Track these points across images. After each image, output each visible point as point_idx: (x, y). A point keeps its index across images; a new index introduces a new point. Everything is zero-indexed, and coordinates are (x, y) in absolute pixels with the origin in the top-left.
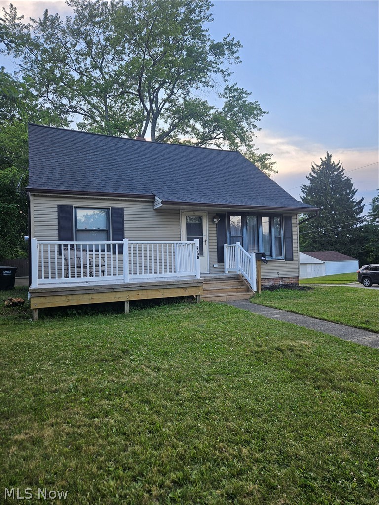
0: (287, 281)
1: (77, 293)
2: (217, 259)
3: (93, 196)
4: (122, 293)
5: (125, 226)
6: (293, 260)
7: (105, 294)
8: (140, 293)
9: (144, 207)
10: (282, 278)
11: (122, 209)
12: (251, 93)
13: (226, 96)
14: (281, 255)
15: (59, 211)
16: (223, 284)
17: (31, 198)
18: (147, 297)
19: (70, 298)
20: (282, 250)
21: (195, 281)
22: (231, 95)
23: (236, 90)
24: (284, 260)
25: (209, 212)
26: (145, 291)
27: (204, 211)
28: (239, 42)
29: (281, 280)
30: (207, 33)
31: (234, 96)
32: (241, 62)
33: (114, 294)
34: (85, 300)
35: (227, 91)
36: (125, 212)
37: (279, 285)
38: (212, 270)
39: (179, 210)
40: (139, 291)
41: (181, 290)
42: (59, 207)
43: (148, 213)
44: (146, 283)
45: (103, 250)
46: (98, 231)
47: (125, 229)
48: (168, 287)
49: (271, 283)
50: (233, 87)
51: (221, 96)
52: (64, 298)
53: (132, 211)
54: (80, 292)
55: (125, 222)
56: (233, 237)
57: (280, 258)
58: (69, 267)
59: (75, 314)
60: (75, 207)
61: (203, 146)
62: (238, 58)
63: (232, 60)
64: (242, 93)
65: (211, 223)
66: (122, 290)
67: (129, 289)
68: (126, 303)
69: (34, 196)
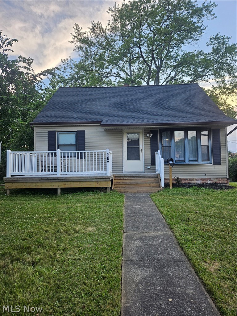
0: (215, 181)
1: (28, 181)
2: (150, 162)
3: (61, 124)
4: (55, 183)
5: (86, 141)
6: (220, 164)
7: (44, 183)
8: (66, 183)
9: (96, 129)
10: (210, 178)
11: (84, 131)
12: (231, 37)
13: (213, 44)
14: (208, 160)
15: (48, 135)
16: (142, 180)
17: (35, 128)
18: (71, 186)
19: (25, 184)
20: (210, 156)
21: (103, 178)
22: (216, 42)
23: (219, 38)
24: (212, 164)
25: (145, 129)
26: (70, 182)
27: (141, 129)
28: (214, 3)
29: (209, 180)
30: (195, 4)
31: (219, 43)
32: (216, 17)
33: (50, 183)
34: (33, 186)
35: (213, 40)
36: (86, 133)
37: (207, 184)
38: (146, 171)
39: (122, 130)
40: (66, 182)
41: (95, 183)
42: (49, 132)
43: (100, 133)
44: (69, 177)
45: (71, 157)
46: (71, 145)
47: (86, 143)
48: (84, 180)
49: (199, 182)
50: (217, 36)
51: (208, 45)
52: (22, 184)
53: (90, 132)
54: (30, 181)
55: (86, 139)
56: (164, 147)
57: (208, 162)
58: (47, 166)
59: (29, 194)
60: (57, 132)
61: (195, 83)
62: (214, 15)
63: (210, 17)
64: (224, 38)
65: (146, 138)
66: (54, 181)
67: (59, 181)
68: (58, 189)
69: (36, 127)
